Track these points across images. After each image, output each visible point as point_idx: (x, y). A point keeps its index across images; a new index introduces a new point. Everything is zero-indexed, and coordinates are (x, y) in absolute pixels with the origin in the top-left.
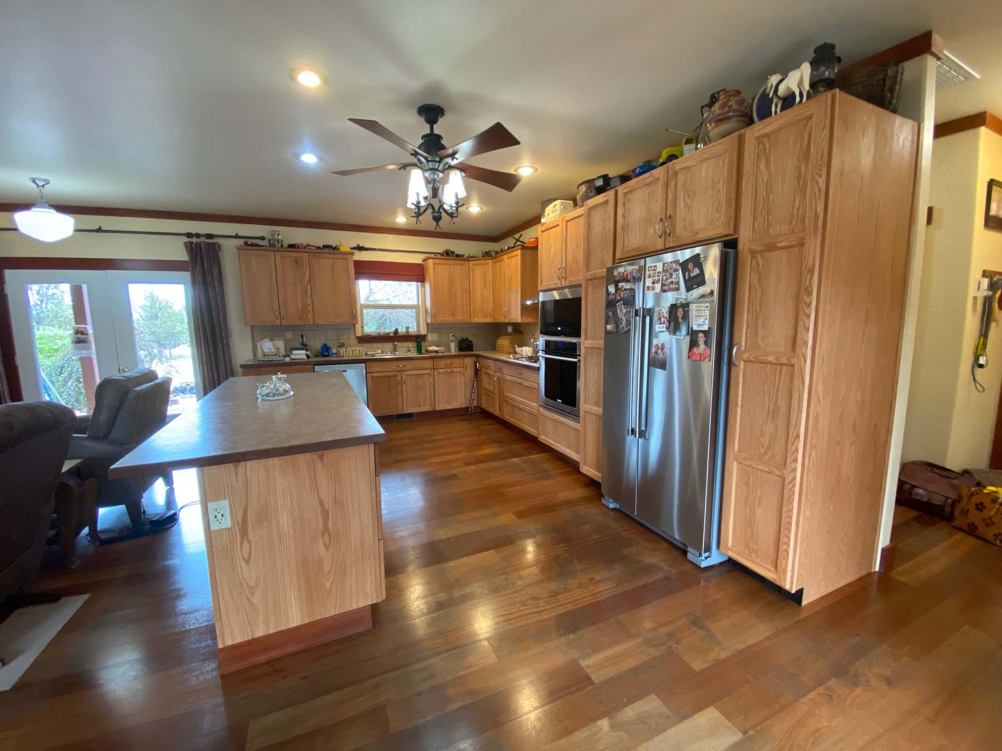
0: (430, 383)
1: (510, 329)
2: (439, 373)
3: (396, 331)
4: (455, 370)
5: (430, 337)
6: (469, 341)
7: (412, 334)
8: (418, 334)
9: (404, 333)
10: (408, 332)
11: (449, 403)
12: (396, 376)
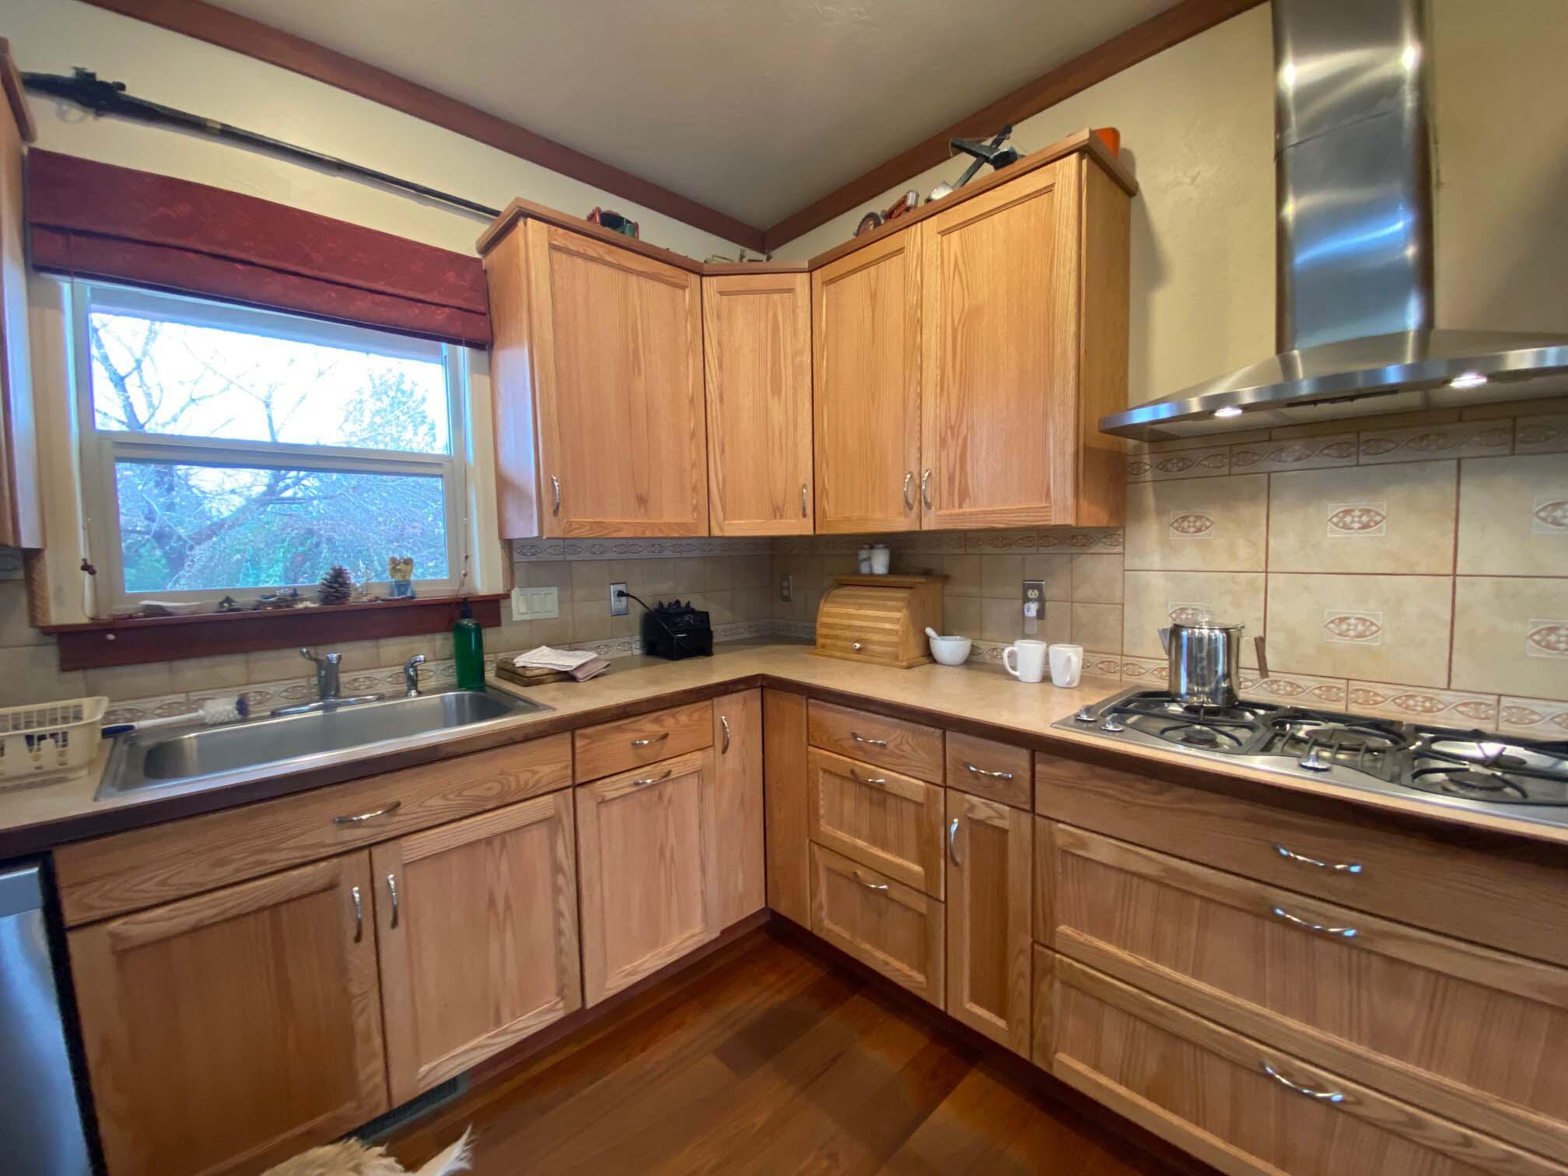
0: (557, 869)
1: (880, 563)
2: (603, 802)
3: (337, 583)
4: (677, 767)
5: (520, 607)
6: (693, 611)
7: (423, 593)
8: (464, 592)
9: (383, 593)
10: (402, 586)
11: (653, 943)
12: (331, 886)
